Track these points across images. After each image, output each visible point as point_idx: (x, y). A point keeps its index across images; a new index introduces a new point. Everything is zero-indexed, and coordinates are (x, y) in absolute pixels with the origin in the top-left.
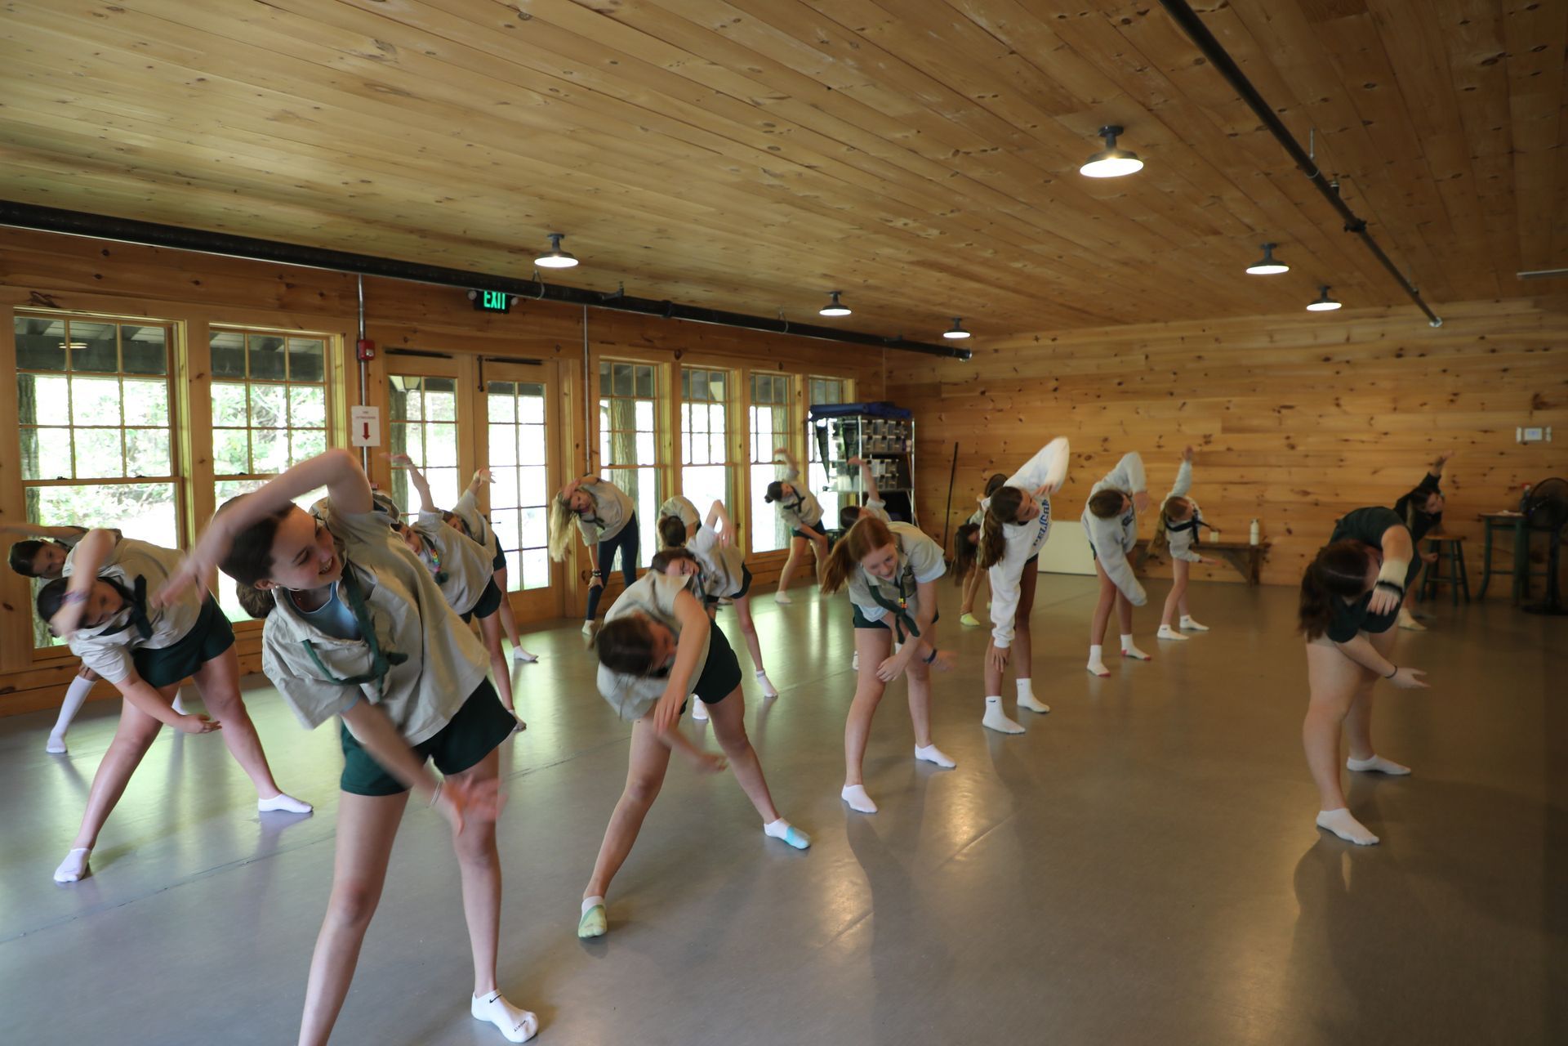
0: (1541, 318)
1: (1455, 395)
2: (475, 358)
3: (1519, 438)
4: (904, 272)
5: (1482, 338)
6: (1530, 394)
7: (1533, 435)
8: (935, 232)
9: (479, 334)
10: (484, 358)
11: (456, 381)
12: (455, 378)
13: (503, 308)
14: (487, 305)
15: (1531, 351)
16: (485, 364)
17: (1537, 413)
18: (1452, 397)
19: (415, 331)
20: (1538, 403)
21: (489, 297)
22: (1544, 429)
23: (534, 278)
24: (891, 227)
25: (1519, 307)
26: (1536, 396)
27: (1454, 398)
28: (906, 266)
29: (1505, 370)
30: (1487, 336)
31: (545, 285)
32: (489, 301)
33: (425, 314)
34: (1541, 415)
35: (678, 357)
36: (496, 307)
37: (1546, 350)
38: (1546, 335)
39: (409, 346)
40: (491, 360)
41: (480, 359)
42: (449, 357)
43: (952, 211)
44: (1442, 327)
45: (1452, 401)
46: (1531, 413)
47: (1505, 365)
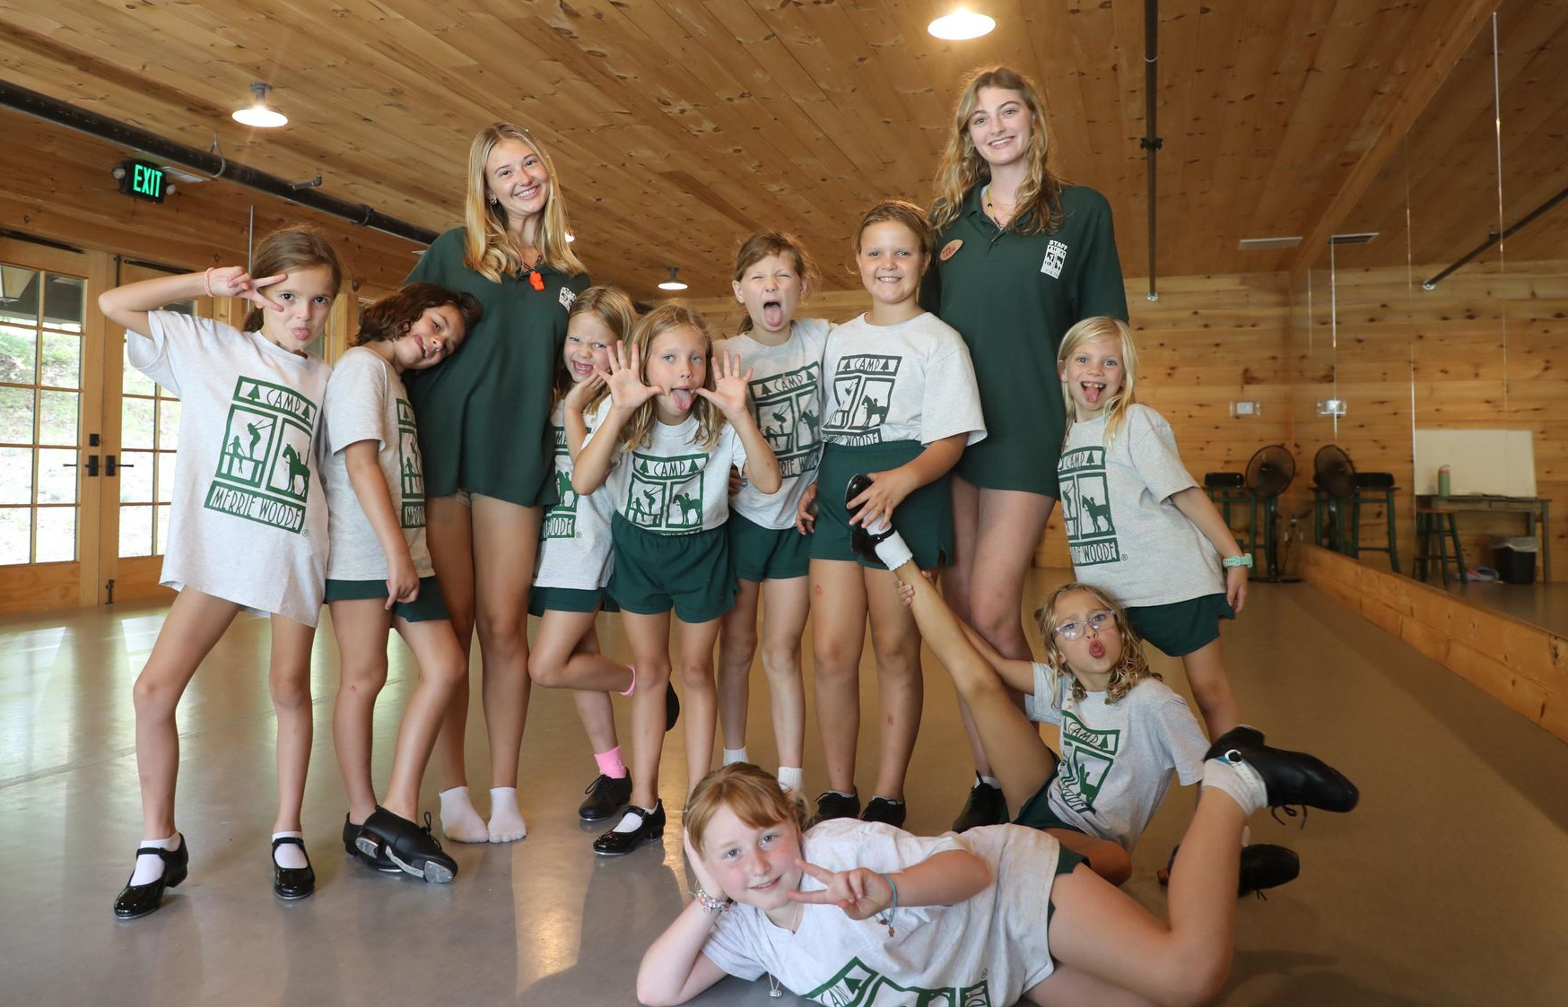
0: (1247, 295)
1: (1172, 368)
2: (112, 257)
3: (1231, 414)
4: (648, 189)
5: (1196, 313)
6: (1240, 369)
7: (1245, 409)
8: (708, 126)
9: (121, 226)
10: (124, 259)
11: (86, 281)
12: (87, 278)
13: (157, 195)
14: (137, 189)
15: (1240, 326)
16: (124, 266)
17: (1247, 387)
18: (1169, 371)
19: (39, 210)
20: (1248, 378)
21: (140, 179)
22: (1255, 403)
23: (212, 151)
24: (665, 114)
25: (1226, 283)
26: (1246, 371)
27: (1172, 372)
28: (654, 179)
29: (1217, 345)
30: (1200, 311)
31: (227, 161)
32: (140, 184)
33: (53, 191)
34: (1252, 390)
35: (355, 289)
36: (148, 193)
37: (1253, 326)
38: (1253, 312)
39: (29, 229)
40: (131, 262)
41: (118, 259)
42: (79, 251)
43: (742, 96)
44: (1159, 301)
45: (1169, 374)
46: (1242, 387)
47: (1218, 340)
